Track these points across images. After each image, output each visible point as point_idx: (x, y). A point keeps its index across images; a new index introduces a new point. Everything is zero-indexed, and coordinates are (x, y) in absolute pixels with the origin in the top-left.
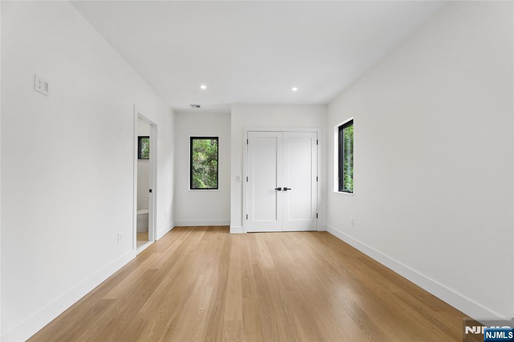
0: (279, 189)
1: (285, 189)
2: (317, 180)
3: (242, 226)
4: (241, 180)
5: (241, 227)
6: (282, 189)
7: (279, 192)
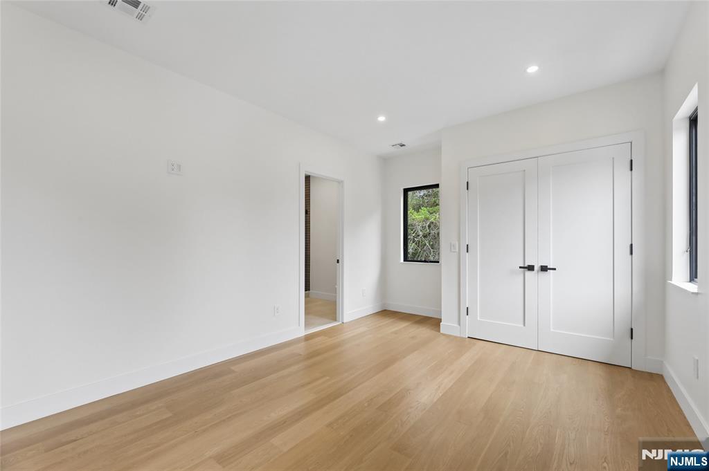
0: (531, 268)
1: (544, 269)
2: (631, 253)
3: (459, 325)
4: (457, 250)
5: (456, 325)
6: (536, 268)
7: (528, 273)
